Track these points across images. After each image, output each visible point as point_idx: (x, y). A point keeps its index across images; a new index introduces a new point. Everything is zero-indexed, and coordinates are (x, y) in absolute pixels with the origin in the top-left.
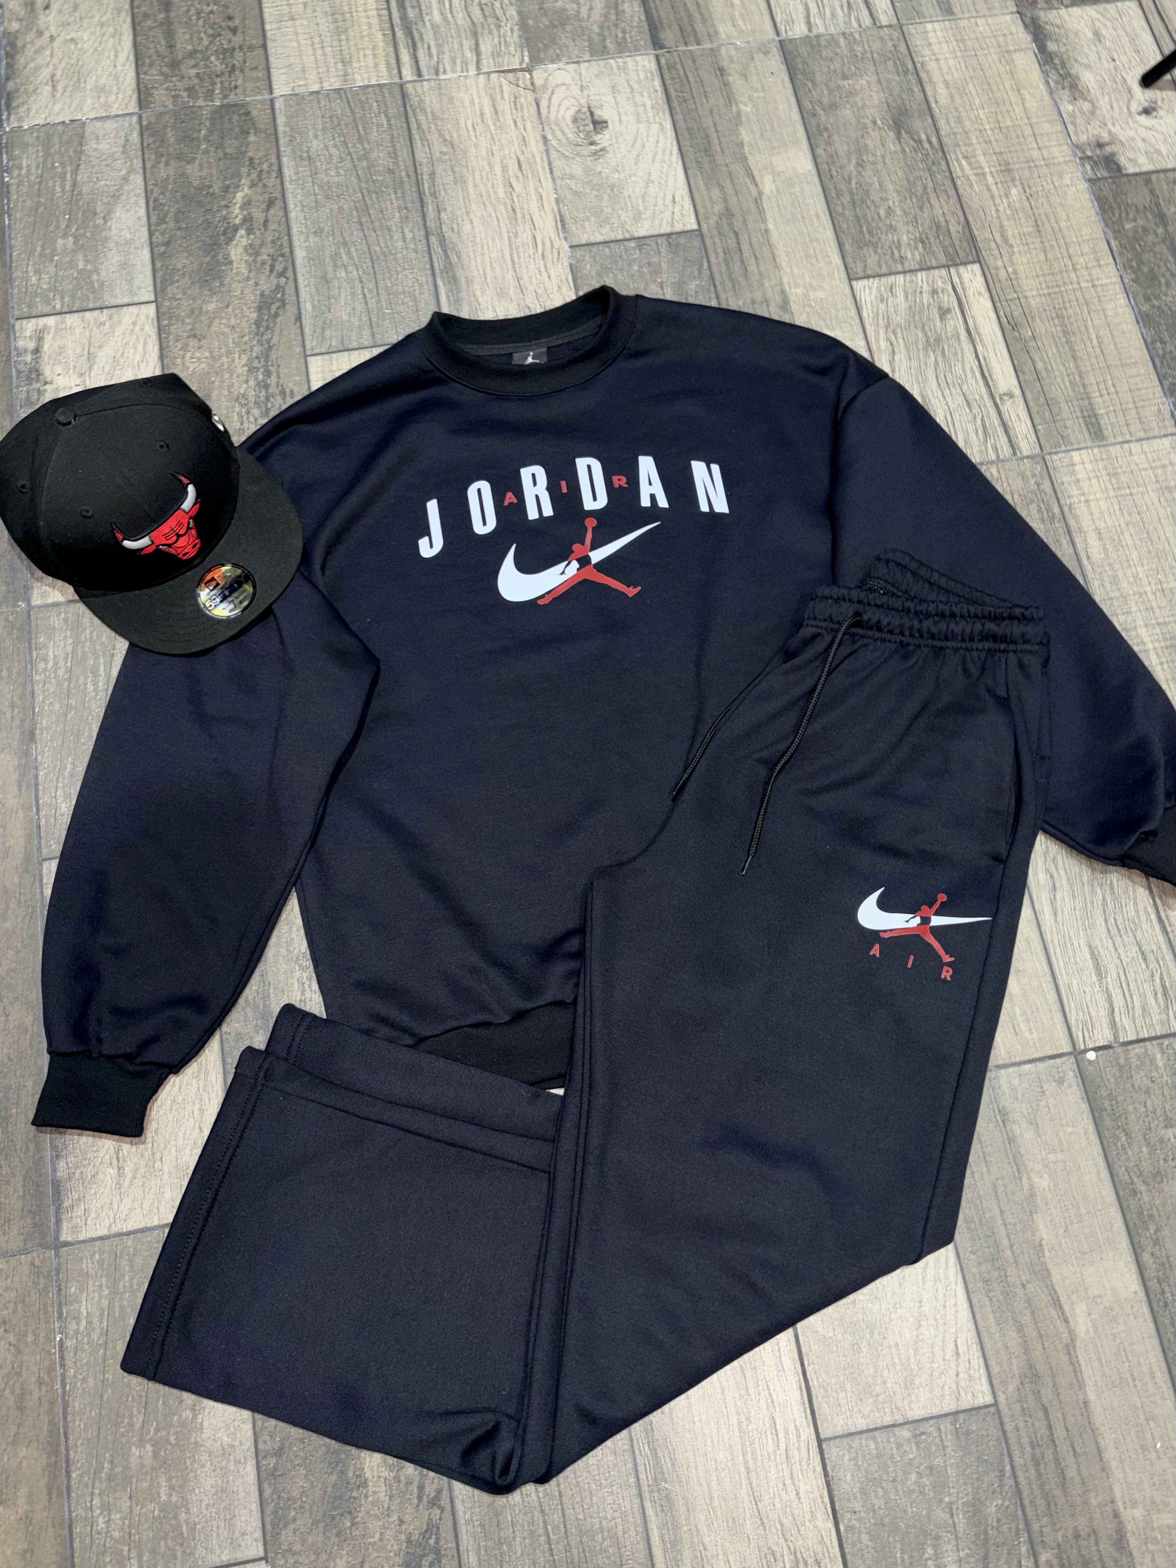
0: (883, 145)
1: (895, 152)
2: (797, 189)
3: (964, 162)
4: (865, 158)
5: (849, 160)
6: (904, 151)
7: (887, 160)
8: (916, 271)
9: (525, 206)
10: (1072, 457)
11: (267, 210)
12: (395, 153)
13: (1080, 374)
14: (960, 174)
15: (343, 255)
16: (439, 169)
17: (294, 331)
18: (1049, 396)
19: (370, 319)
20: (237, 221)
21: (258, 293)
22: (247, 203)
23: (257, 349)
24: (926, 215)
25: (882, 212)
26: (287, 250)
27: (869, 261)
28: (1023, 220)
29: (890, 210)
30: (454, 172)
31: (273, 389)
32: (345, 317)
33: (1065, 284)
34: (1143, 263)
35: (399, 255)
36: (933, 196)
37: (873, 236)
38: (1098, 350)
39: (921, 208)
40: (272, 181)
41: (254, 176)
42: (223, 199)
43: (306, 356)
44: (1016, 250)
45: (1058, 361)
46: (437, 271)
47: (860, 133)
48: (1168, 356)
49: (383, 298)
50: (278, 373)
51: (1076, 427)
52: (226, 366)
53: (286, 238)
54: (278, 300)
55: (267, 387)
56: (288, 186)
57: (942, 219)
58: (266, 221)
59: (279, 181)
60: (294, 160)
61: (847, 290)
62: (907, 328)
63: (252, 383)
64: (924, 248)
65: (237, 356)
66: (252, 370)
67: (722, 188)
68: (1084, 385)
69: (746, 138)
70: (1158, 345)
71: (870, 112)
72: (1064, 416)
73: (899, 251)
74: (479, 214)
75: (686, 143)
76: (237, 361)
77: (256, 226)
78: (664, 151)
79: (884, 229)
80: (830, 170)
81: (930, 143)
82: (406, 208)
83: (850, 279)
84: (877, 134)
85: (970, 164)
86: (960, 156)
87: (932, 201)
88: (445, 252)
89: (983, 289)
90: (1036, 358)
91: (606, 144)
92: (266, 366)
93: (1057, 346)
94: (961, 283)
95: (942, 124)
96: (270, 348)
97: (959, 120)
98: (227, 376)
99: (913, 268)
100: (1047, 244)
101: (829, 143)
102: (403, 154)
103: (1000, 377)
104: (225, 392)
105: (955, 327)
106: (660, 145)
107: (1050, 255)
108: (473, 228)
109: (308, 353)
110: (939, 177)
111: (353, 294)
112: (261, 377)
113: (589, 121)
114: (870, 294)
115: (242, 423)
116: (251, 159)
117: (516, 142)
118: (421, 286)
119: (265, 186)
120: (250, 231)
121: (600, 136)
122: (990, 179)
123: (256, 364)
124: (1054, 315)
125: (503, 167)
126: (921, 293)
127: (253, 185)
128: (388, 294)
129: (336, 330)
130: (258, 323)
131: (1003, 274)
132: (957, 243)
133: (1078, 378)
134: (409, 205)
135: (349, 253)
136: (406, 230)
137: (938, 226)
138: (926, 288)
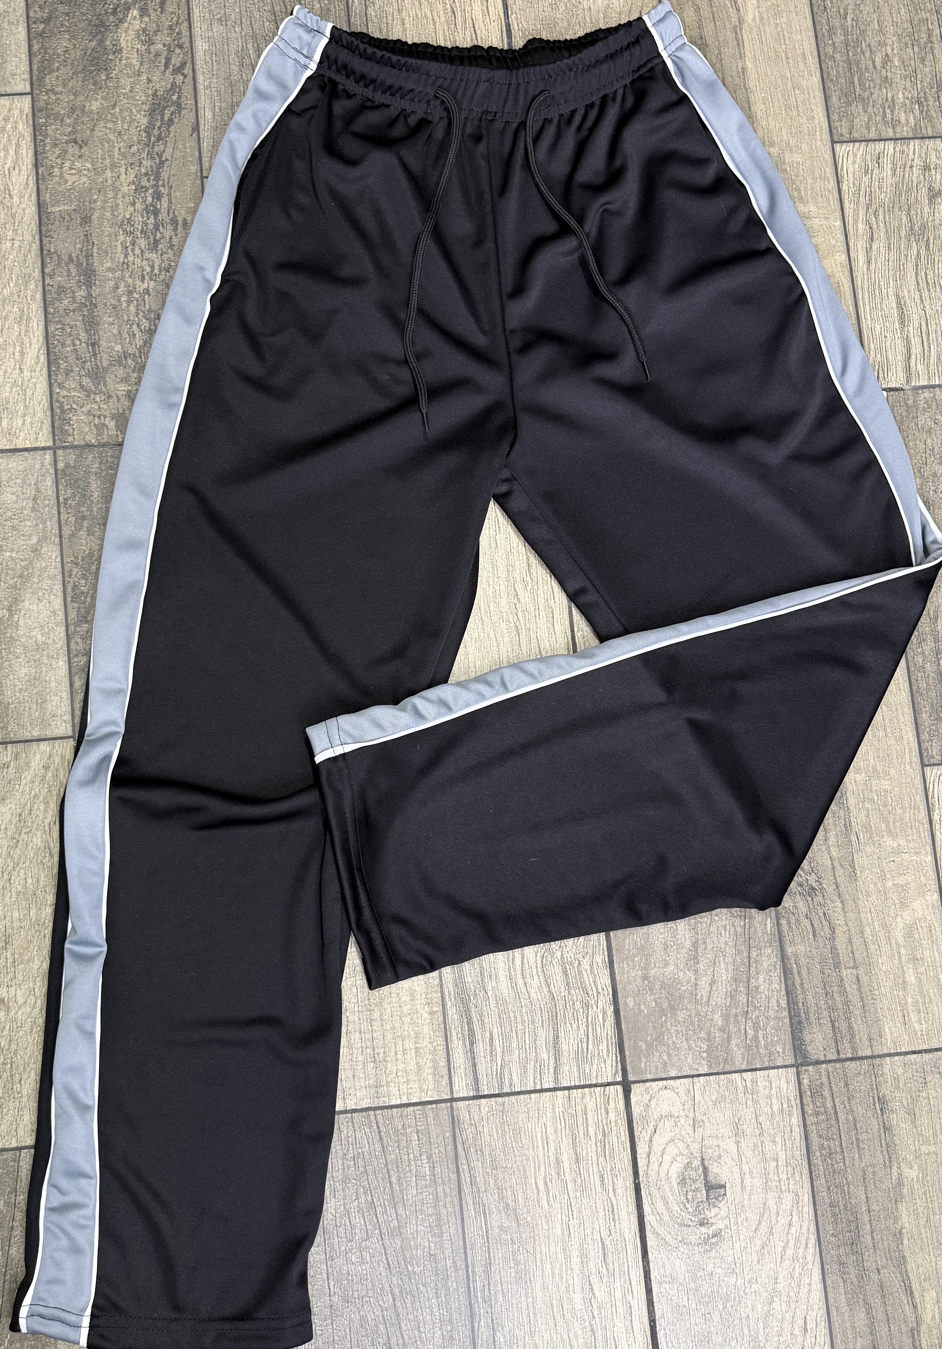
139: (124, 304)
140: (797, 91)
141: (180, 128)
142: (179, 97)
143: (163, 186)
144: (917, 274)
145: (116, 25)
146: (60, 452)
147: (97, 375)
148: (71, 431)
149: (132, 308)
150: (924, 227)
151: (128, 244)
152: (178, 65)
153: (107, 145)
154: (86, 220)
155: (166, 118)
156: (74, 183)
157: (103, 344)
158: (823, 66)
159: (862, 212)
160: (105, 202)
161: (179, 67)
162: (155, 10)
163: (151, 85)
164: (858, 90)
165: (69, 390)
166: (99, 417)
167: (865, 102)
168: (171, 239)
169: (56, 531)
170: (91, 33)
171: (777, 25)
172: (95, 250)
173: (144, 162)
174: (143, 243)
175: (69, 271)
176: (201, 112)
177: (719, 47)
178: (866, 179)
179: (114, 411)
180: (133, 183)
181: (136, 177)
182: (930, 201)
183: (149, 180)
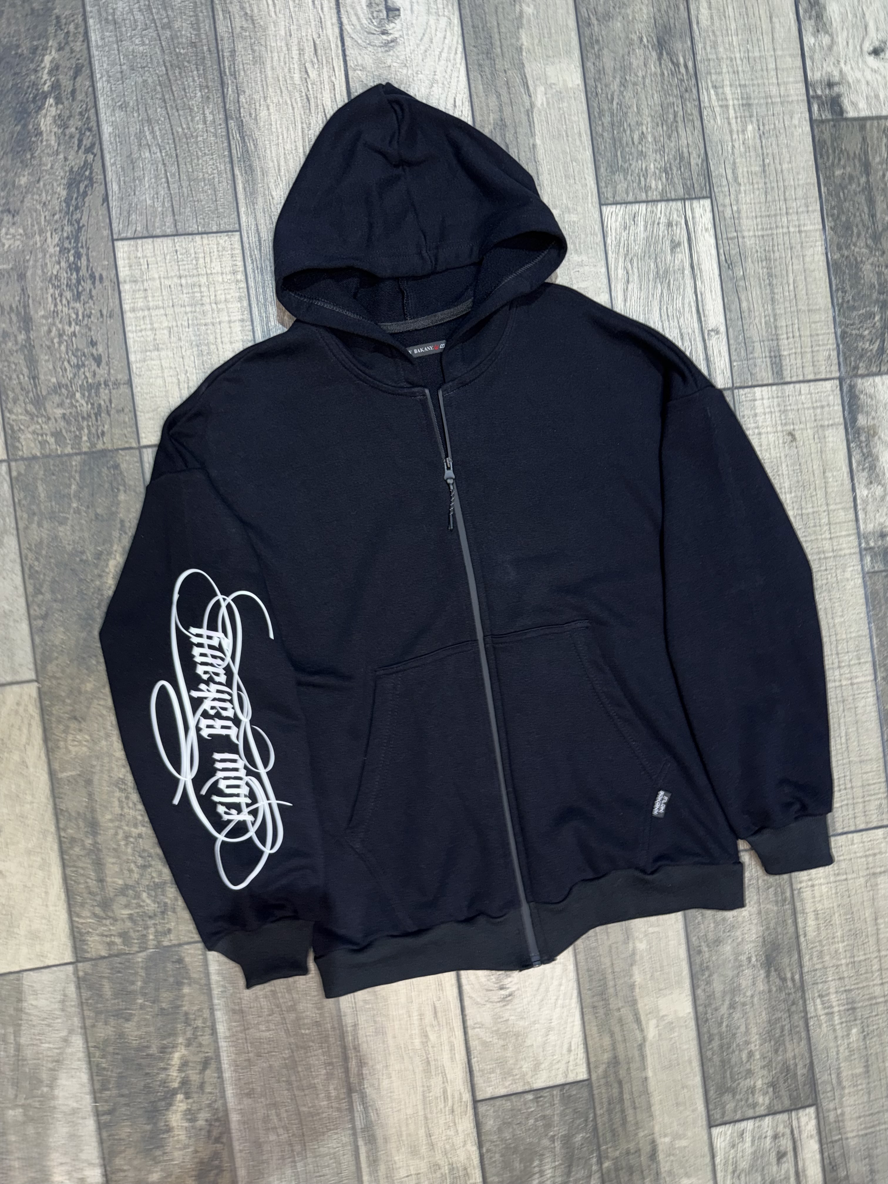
0: (645, 65)
1: (655, 74)
2: (565, 104)
3: (712, 92)
4: (628, 78)
5: (614, 77)
6: (663, 74)
7: (648, 81)
8: (658, 201)
9: (319, 96)
10: (755, 393)
11: (75, 78)
12: (198, 23)
13: (775, 315)
14: (707, 104)
15: (147, 133)
16: (240, 46)
17: (103, 211)
18: (748, 335)
19: (172, 206)
20: (46, 88)
21: (67, 169)
22: (55, 69)
23: (68, 229)
24: (672, 145)
25: (636, 137)
26: (93, 124)
27: (619, 187)
28: (753, 159)
29: (643, 136)
30: (253, 51)
31: (83, 272)
32: (149, 202)
33: (777, 227)
34: (843, 212)
35: (200, 139)
36: (681, 124)
37: (625, 162)
38: (792, 294)
39: (669, 137)
40: (78, 46)
41: (61, 36)
42: (32, 62)
43: (113, 240)
44: (742, 188)
45: (760, 302)
46: (235, 159)
47: (626, 50)
48: (845, 305)
49: (185, 184)
50: (87, 255)
51: (764, 366)
52: (39, 245)
53: (93, 111)
54: (86, 178)
55: (78, 270)
56: (95, 52)
57: (685, 150)
58: (73, 92)
59: (85, 44)
60: (100, 21)
61: (597, 215)
62: (643, 258)
63: (63, 264)
64: (667, 179)
65: (49, 234)
66: (63, 250)
67: (499, 96)
68: (776, 327)
69: (525, 43)
70: (840, 293)
71: (639, 26)
72: (756, 355)
73: (645, 179)
74: (275, 100)
75: (471, 41)
76: (49, 240)
77: (64, 95)
78: (450, 48)
79: (635, 155)
80: (596, 87)
81: (686, 67)
82: (207, 87)
83: (601, 205)
84: (641, 51)
85: (717, 94)
86: (710, 85)
87: (680, 130)
88: (243, 138)
89: (710, 226)
90: (743, 297)
91: (397, 35)
92: (76, 247)
93: (761, 288)
94: (693, 218)
95: (699, 46)
96: (80, 229)
97: (715, 45)
98: (40, 255)
99: (654, 198)
100: (768, 185)
101: (598, 57)
102: (206, 26)
103: (711, 313)
104: (39, 272)
105: (682, 261)
106: (447, 41)
107: (769, 198)
108: (270, 114)
109: (115, 237)
110: (688, 104)
111: (156, 177)
112: (72, 259)
113: (382, 7)
114: (616, 221)
115: (56, 305)
116: (58, 18)
117: (313, 23)
118: (220, 173)
119: (72, 51)
120: (58, 100)
121: (392, 25)
122: (731, 112)
123: (66, 245)
124: (764, 257)
125: (299, 49)
126: (658, 224)
127: (60, 49)
128: (189, 180)
129: (141, 214)
130: (68, 201)
131: (728, 213)
132: (695, 177)
133: (772, 320)
134: (210, 84)
135: (153, 132)
136: (207, 112)
137: (682, 158)
138: (663, 220)
139: (56, 345)
140: (574, 164)
141: (94, 199)
142: (91, 173)
143: (82, 247)
144: (660, 309)
145: (37, 112)
146: (13, 464)
147: (39, 402)
148: (20, 447)
149: (63, 348)
150: (666, 271)
151: (57, 296)
152: (88, 145)
153: (34, 214)
154: (22, 277)
155: (81, 190)
156: (10, 246)
157: (42, 377)
158: (595, 142)
159: (621, 260)
160: (36, 261)
161: (89, 148)
162: (68, 99)
163: (68, 163)
164: (620, 162)
165: (17, 415)
166: (42, 435)
167: (625, 171)
168: (90, 290)
169: (13, 525)
170: (16, 119)
171: (559, 109)
172: (30, 301)
173: (66, 228)
174: (68, 294)
175: (11, 319)
176: (109, 185)
177: (515, 127)
178: (624, 234)
179: (53, 430)
180: (58, 245)
181: (60, 240)
182: (672, 250)
183: (70, 243)
